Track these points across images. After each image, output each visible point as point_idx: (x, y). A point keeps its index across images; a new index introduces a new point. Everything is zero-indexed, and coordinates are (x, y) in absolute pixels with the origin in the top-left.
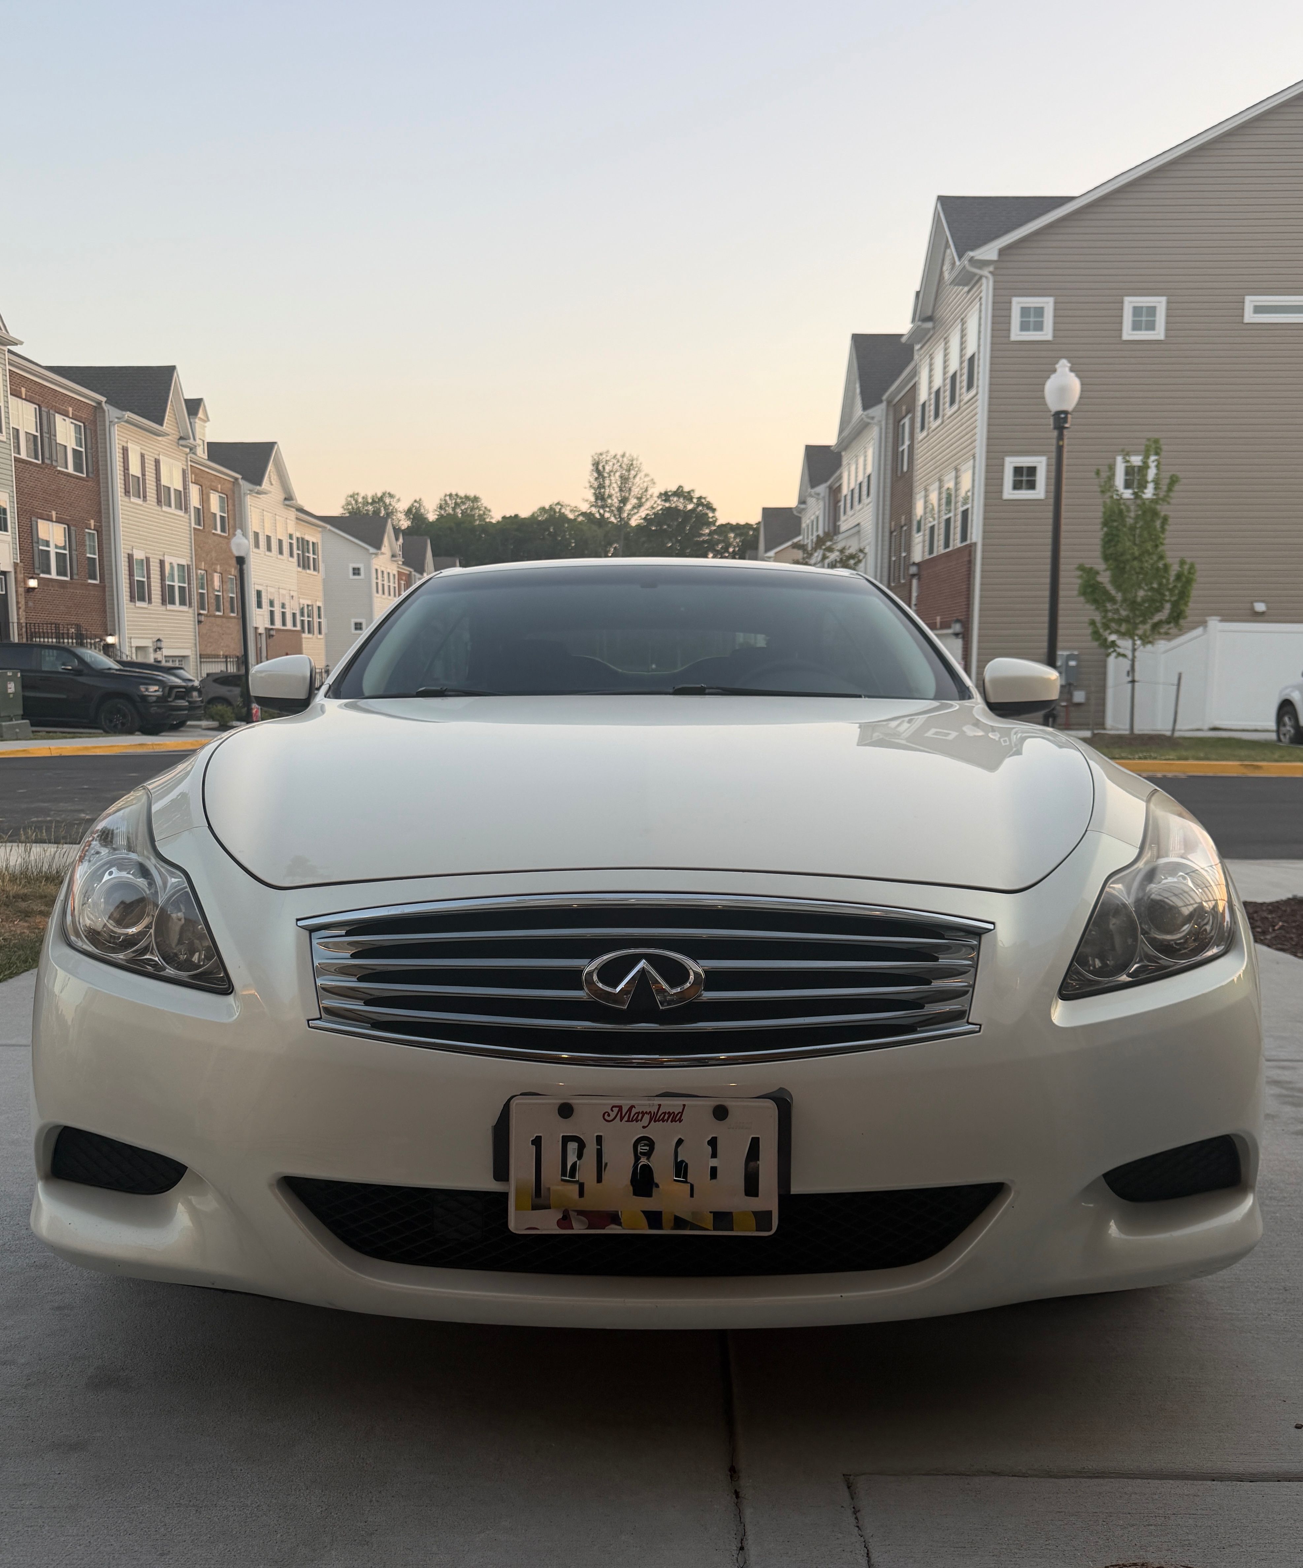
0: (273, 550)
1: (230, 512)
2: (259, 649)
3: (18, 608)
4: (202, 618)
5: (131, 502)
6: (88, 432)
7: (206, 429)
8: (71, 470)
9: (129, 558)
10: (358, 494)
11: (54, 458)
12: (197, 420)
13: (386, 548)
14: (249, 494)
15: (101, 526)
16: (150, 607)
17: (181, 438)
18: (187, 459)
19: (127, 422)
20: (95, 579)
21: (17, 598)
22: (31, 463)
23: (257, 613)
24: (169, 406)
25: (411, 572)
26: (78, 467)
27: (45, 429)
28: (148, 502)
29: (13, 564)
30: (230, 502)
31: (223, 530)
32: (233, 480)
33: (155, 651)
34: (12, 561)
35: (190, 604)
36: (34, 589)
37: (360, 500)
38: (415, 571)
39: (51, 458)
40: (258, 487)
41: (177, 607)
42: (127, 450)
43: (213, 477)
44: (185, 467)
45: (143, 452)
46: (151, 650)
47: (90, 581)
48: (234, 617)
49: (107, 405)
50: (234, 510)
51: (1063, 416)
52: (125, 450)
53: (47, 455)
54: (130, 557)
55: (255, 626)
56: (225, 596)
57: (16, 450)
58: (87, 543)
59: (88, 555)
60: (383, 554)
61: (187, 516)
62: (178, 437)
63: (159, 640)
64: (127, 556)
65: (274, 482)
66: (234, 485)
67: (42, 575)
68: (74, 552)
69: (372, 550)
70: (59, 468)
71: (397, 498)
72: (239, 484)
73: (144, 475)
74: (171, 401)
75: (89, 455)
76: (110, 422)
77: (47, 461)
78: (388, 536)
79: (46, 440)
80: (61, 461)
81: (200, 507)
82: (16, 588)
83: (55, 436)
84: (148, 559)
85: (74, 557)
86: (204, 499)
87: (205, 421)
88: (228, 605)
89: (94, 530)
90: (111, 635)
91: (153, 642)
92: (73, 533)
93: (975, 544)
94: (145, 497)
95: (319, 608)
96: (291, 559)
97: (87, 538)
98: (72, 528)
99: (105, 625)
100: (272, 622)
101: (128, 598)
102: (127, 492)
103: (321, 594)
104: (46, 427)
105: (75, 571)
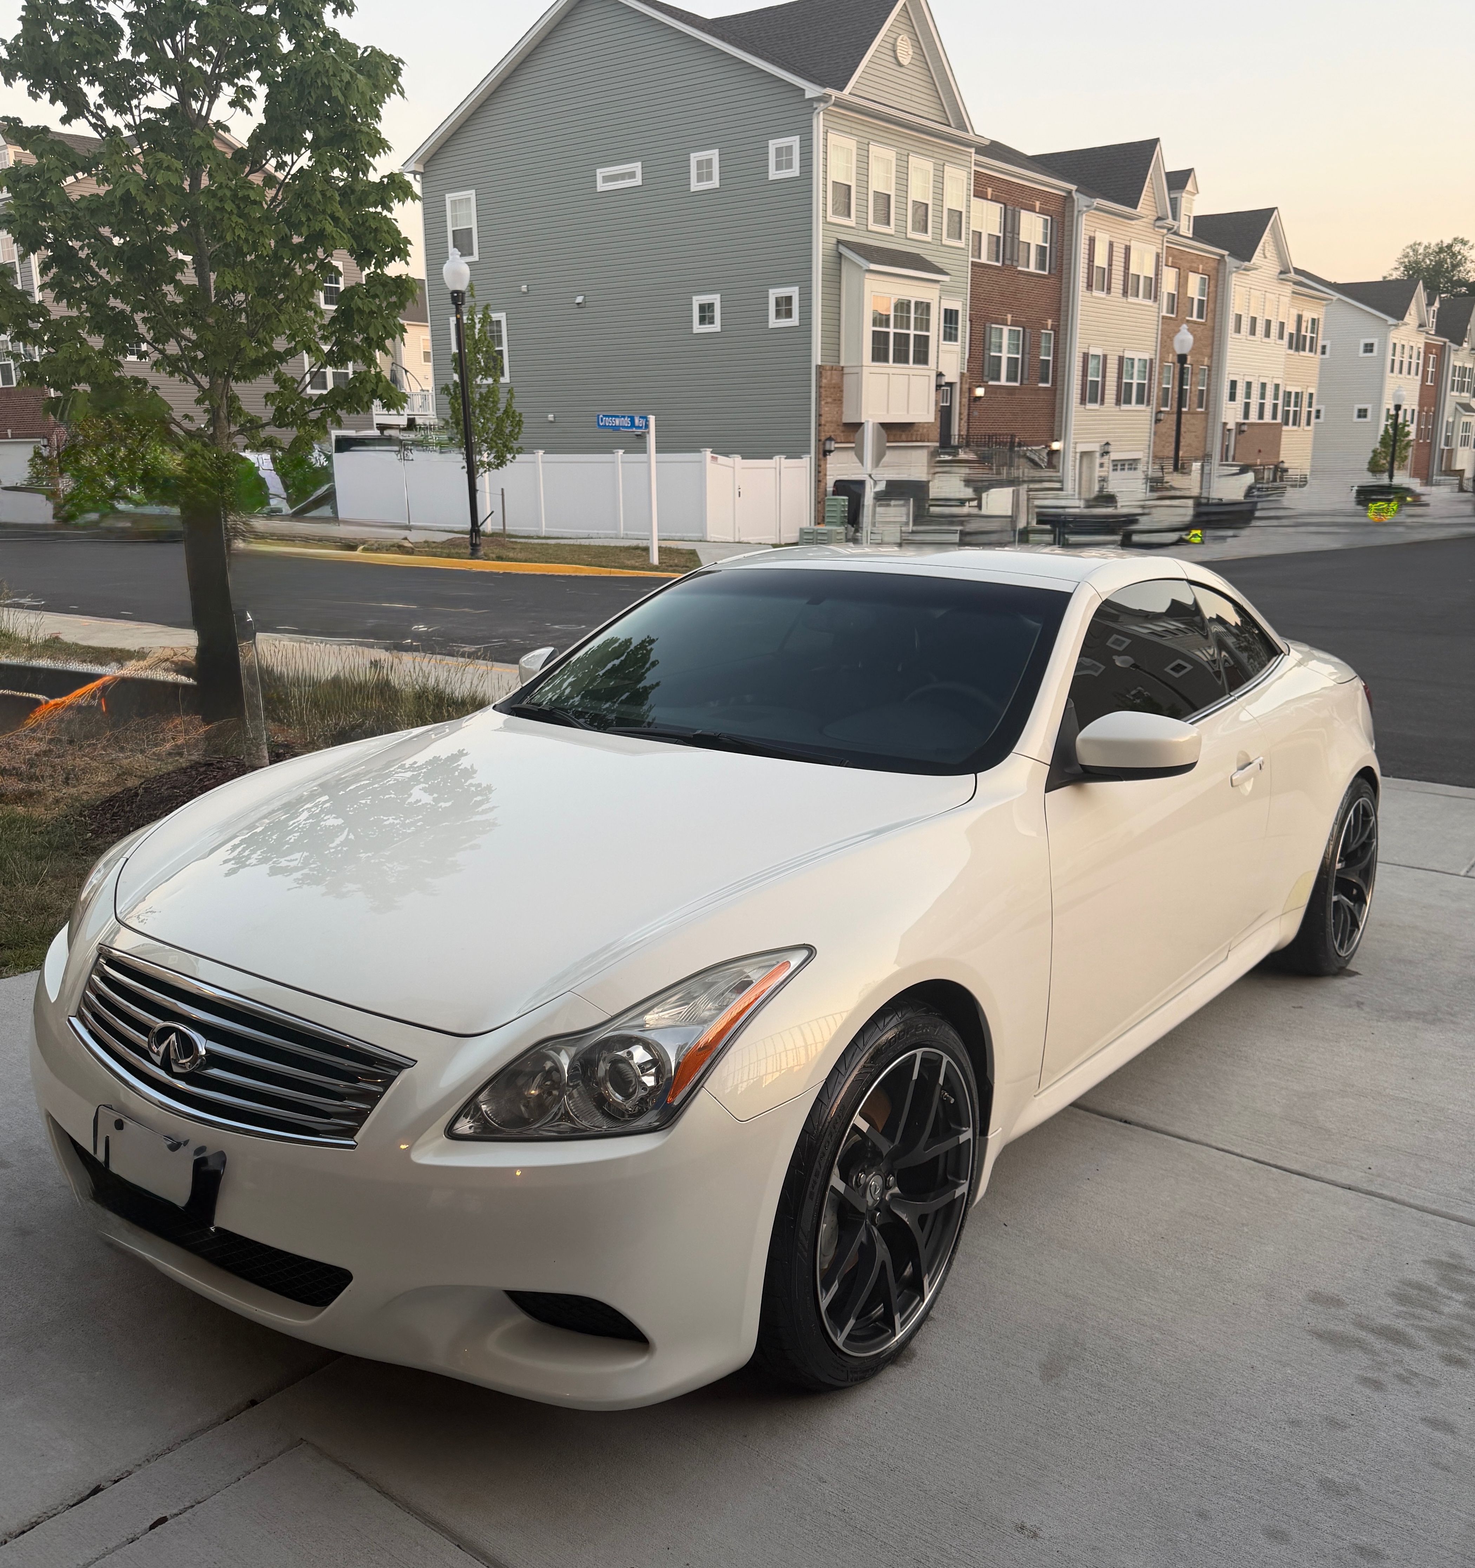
0: (1257, 332)
1: (1211, 295)
2: (1225, 447)
3: (960, 419)
4: (1162, 416)
5: (1093, 297)
6: (1055, 224)
7: (1194, 203)
8: (1032, 269)
9: (1084, 358)
10: (1419, 244)
11: (1016, 258)
12: (1184, 195)
13: (1412, 317)
14: (1235, 272)
15: (1058, 326)
16: (1103, 408)
17: (1159, 219)
18: (1163, 241)
19: (1096, 209)
20: (1047, 382)
21: (960, 410)
22: (990, 266)
23: (1229, 406)
24: (1146, 184)
25: (1445, 343)
26: (1041, 265)
27: (1009, 228)
28: (1112, 294)
29: (959, 374)
30: (1212, 282)
31: (1200, 315)
32: (1218, 258)
33: (1102, 455)
34: (959, 371)
35: (1149, 401)
36: (980, 398)
37: (1421, 250)
38: (1451, 341)
39: (1012, 259)
40: (1246, 263)
41: (1134, 406)
42: (1094, 240)
43: (1194, 257)
44: (1160, 251)
45: (1113, 239)
46: (1098, 455)
47: (1041, 385)
48: (1201, 413)
49: (1078, 194)
50: (1216, 291)
52: (1092, 241)
53: (1008, 256)
54: (1086, 356)
55: (1224, 421)
56: (1193, 389)
57: (976, 254)
58: (1043, 345)
59: (1042, 358)
60: (1406, 324)
61: (1156, 305)
62: (1155, 218)
63: (1107, 444)
64: (1081, 355)
65: (1268, 254)
66: (1219, 264)
67: (991, 383)
68: (1027, 356)
69: (1391, 321)
70: (1019, 268)
71: (1470, 244)
72: (1225, 261)
73: (1110, 265)
74: (1151, 179)
75: (1054, 249)
76: (1079, 211)
77: (1008, 262)
78: (1417, 302)
79: (1009, 240)
80: (1022, 260)
81: (1176, 293)
82: (961, 399)
83: (1019, 234)
84: (1105, 357)
85: (1026, 360)
86: (1182, 283)
87: (1194, 194)
88: (1195, 399)
89: (1051, 330)
90: (1057, 440)
91: (1101, 446)
92: (1028, 335)
94: (1109, 289)
95: (1311, 395)
96: (1279, 342)
97: (1043, 338)
98: (1027, 330)
99: (1052, 430)
100: (1246, 415)
101: (1079, 401)
102: (1089, 286)
103: (1316, 379)
104: (1010, 225)
105: (1026, 376)
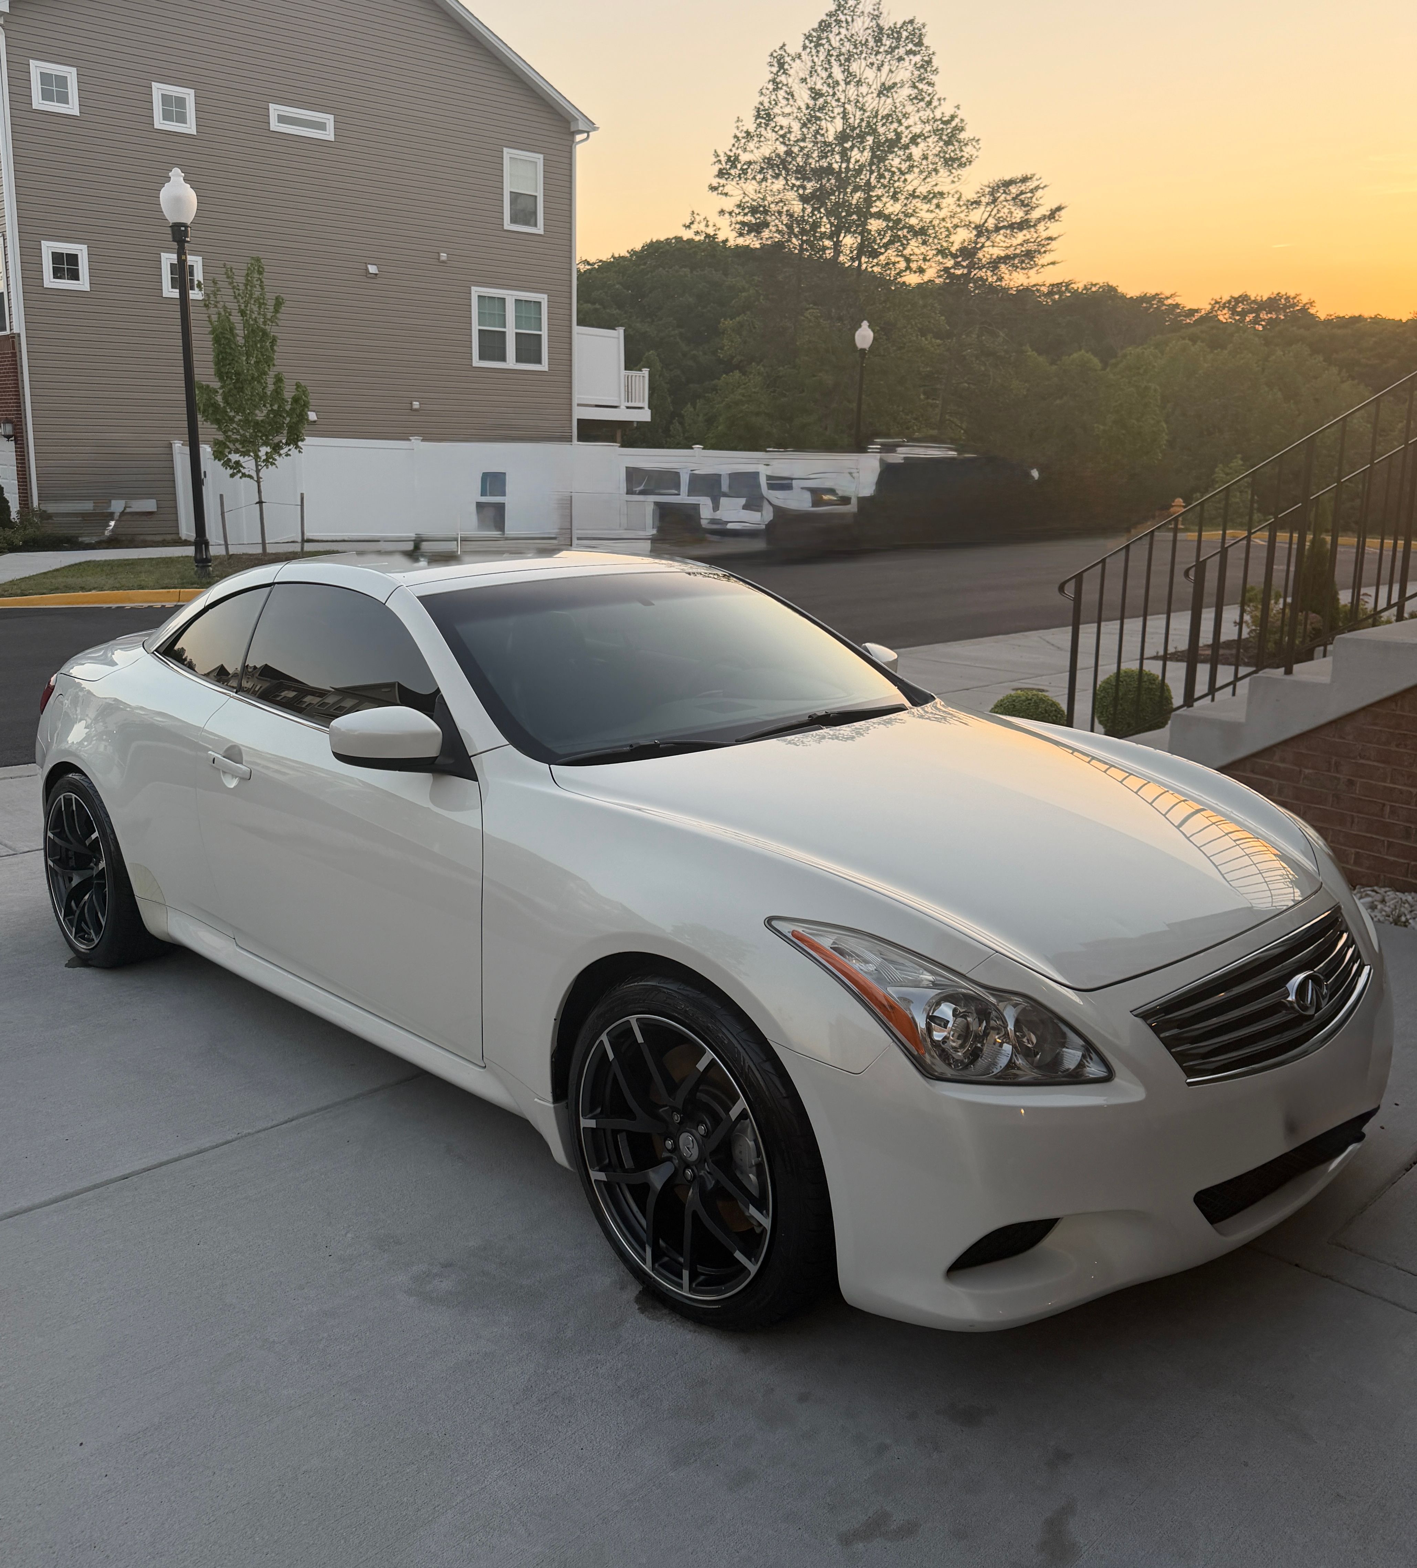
51: (183, 229)
93: (19, 335)
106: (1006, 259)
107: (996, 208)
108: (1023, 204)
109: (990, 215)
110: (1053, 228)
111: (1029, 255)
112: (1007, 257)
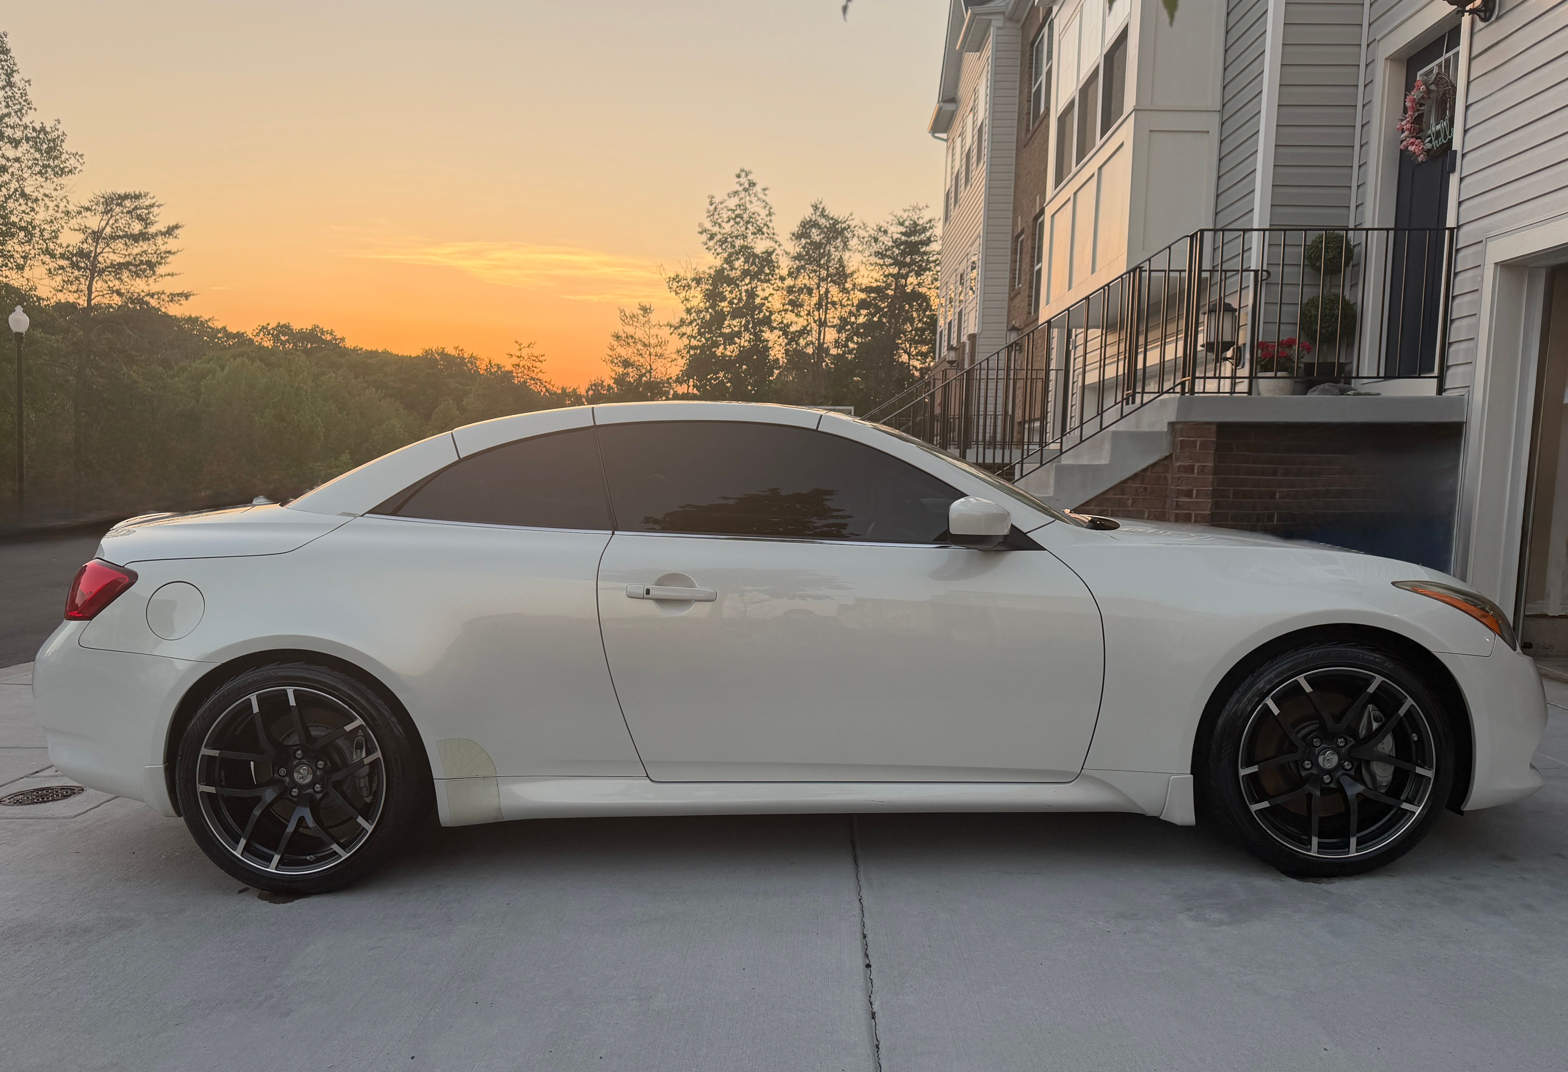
106: (126, 265)
107: (114, 218)
108: (140, 218)
109: (107, 224)
110: (171, 244)
111: (151, 265)
112: (129, 264)
